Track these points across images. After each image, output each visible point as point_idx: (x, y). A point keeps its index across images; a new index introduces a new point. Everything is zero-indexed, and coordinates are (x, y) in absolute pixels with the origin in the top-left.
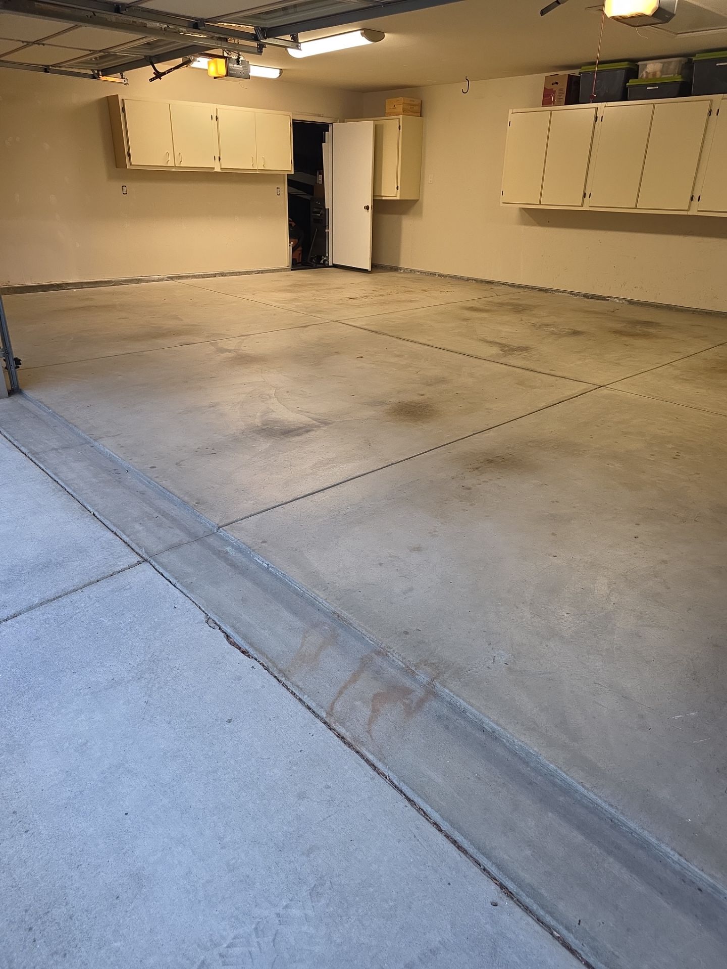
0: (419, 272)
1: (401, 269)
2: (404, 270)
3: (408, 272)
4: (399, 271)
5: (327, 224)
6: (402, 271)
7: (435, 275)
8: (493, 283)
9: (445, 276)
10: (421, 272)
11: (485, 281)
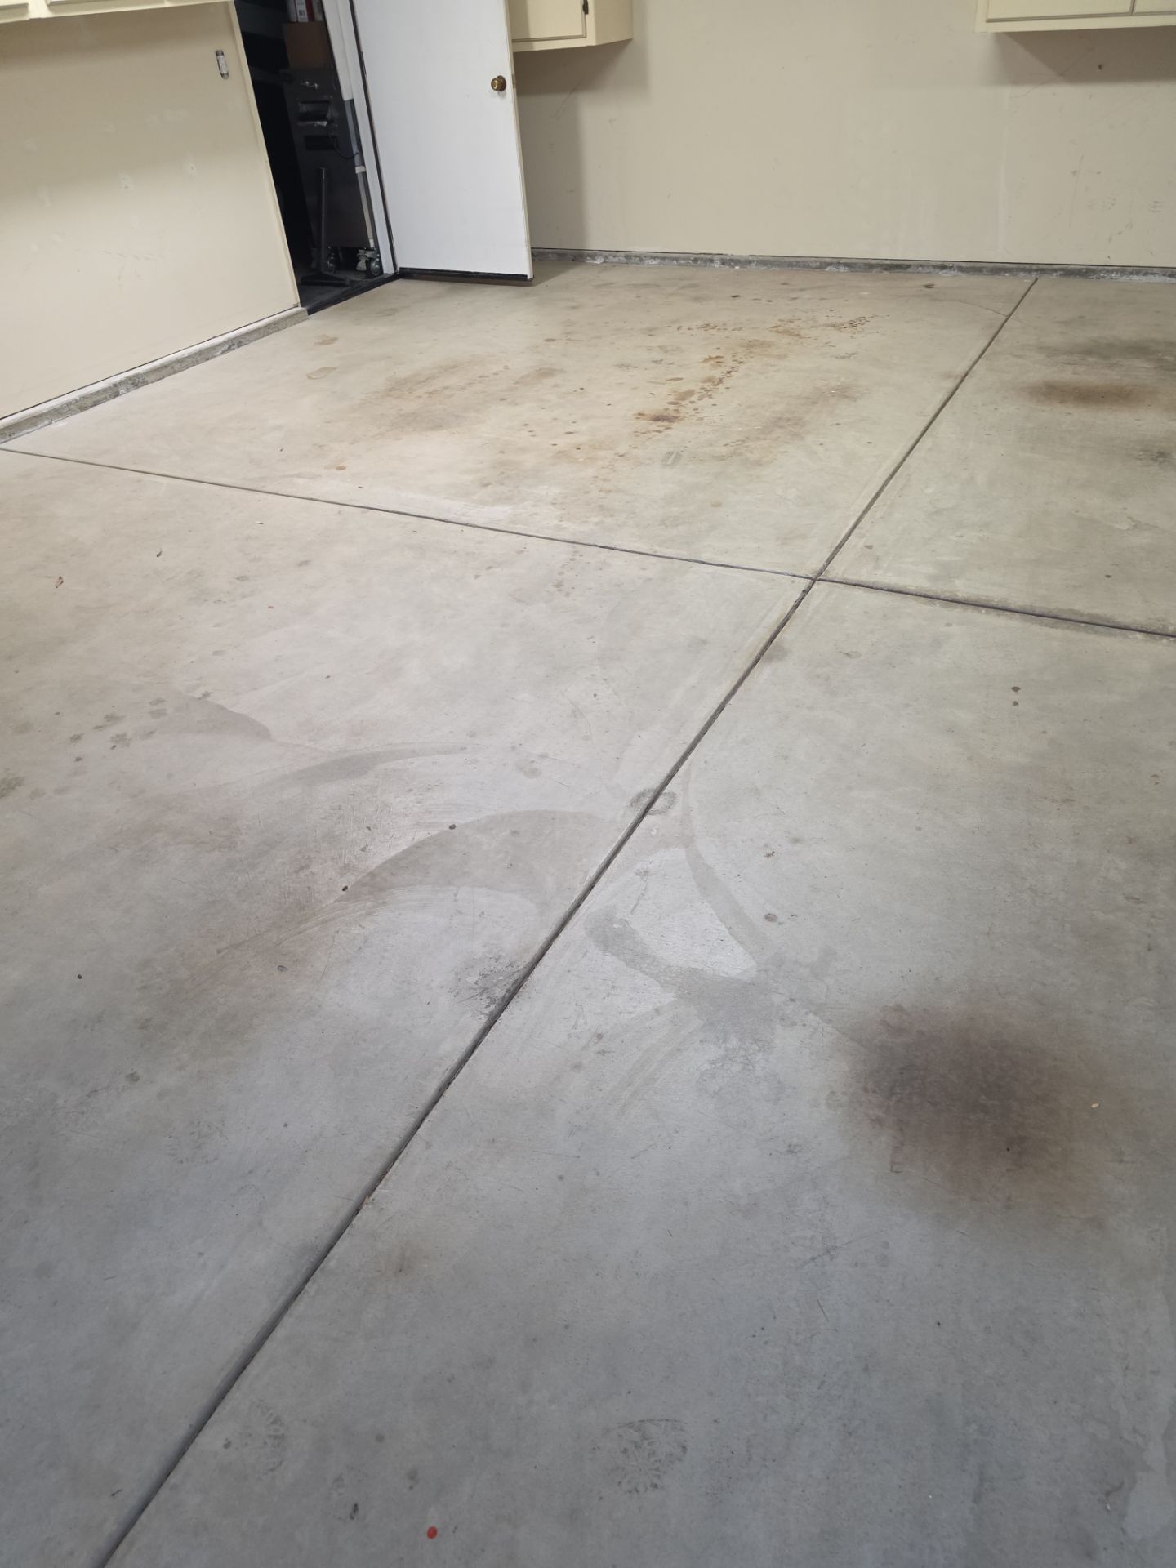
0: (654, 258)
1: (593, 255)
2: (606, 257)
3: (621, 263)
4: (589, 261)
5: (355, 149)
6: (599, 261)
7: (712, 261)
8: (909, 266)
9: (744, 262)
10: (663, 259)
11: (881, 265)
